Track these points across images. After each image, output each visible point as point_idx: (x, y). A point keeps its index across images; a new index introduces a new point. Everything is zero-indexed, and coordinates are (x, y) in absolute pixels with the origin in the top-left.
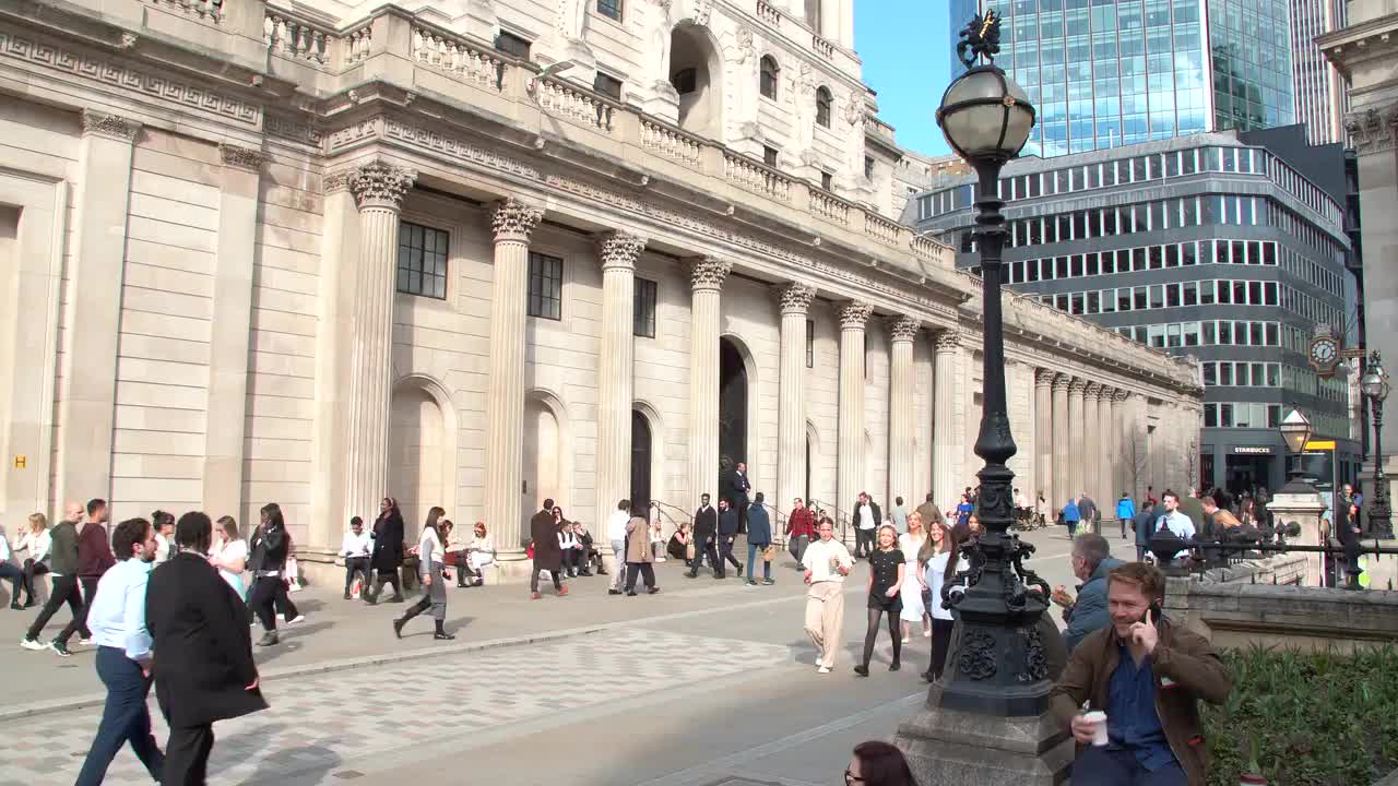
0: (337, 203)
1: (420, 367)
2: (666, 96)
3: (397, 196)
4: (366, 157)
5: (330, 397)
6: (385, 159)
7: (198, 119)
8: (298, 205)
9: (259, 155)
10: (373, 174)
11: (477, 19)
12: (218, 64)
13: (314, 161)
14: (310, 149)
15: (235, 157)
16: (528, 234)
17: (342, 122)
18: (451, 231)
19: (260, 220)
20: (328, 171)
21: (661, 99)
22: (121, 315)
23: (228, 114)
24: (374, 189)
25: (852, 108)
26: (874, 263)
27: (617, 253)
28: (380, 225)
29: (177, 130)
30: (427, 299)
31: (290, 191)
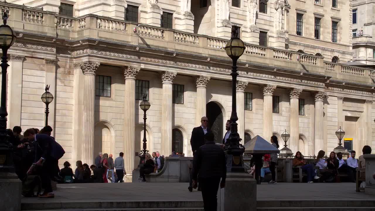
0: (77, 72)
1: (102, 117)
2: (189, 17)
3: (94, 70)
4: (85, 59)
5: (77, 128)
6: (90, 60)
7: (39, 53)
8: (66, 73)
9: (55, 61)
10: (87, 65)
11: (119, 5)
12: (43, 37)
13: (71, 59)
14: (69, 56)
15: (49, 62)
16: (135, 76)
17: (78, 48)
18: (112, 76)
19: (56, 78)
20: (74, 62)
21: (187, 19)
22: (21, 107)
23: (46, 50)
24: (88, 69)
25: (276, 3)
26: (275, 70)
27: (166, 79)
28: (90, 79)
29: (34, 57)
30: (105, 97)
31: (64, 69)
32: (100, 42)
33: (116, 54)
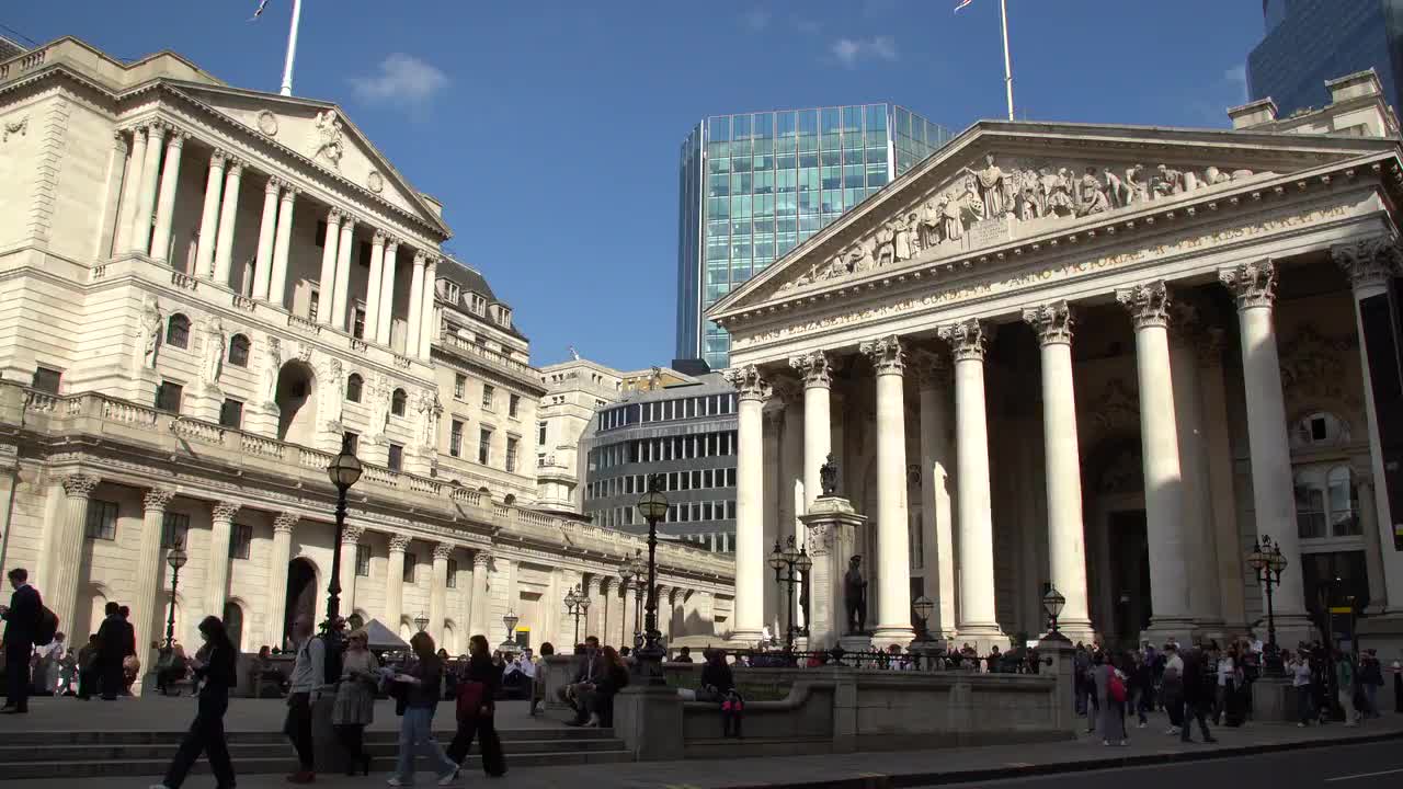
0: (55, 491)
1: (95, 577)
2: (270, 412)
3: (88, 491)
4: (74, 470)
6: (83, 472)
8: (33, 492)
9: (13, 468)
10: (76, 479)
13: (45, 468)
14: (42, 462)
16: (164, 506)
17: (61, 450)
18: (121, 504)
19: (12, 500)
20: (51, 473)
24: (76, 487)
25: (421, 402)
26: (412, 511)
27: (221, 513)
28: (77, 506)
30: (104, 541)
31: (30, 484)
32: (106, 442)
33: (133, 466)
